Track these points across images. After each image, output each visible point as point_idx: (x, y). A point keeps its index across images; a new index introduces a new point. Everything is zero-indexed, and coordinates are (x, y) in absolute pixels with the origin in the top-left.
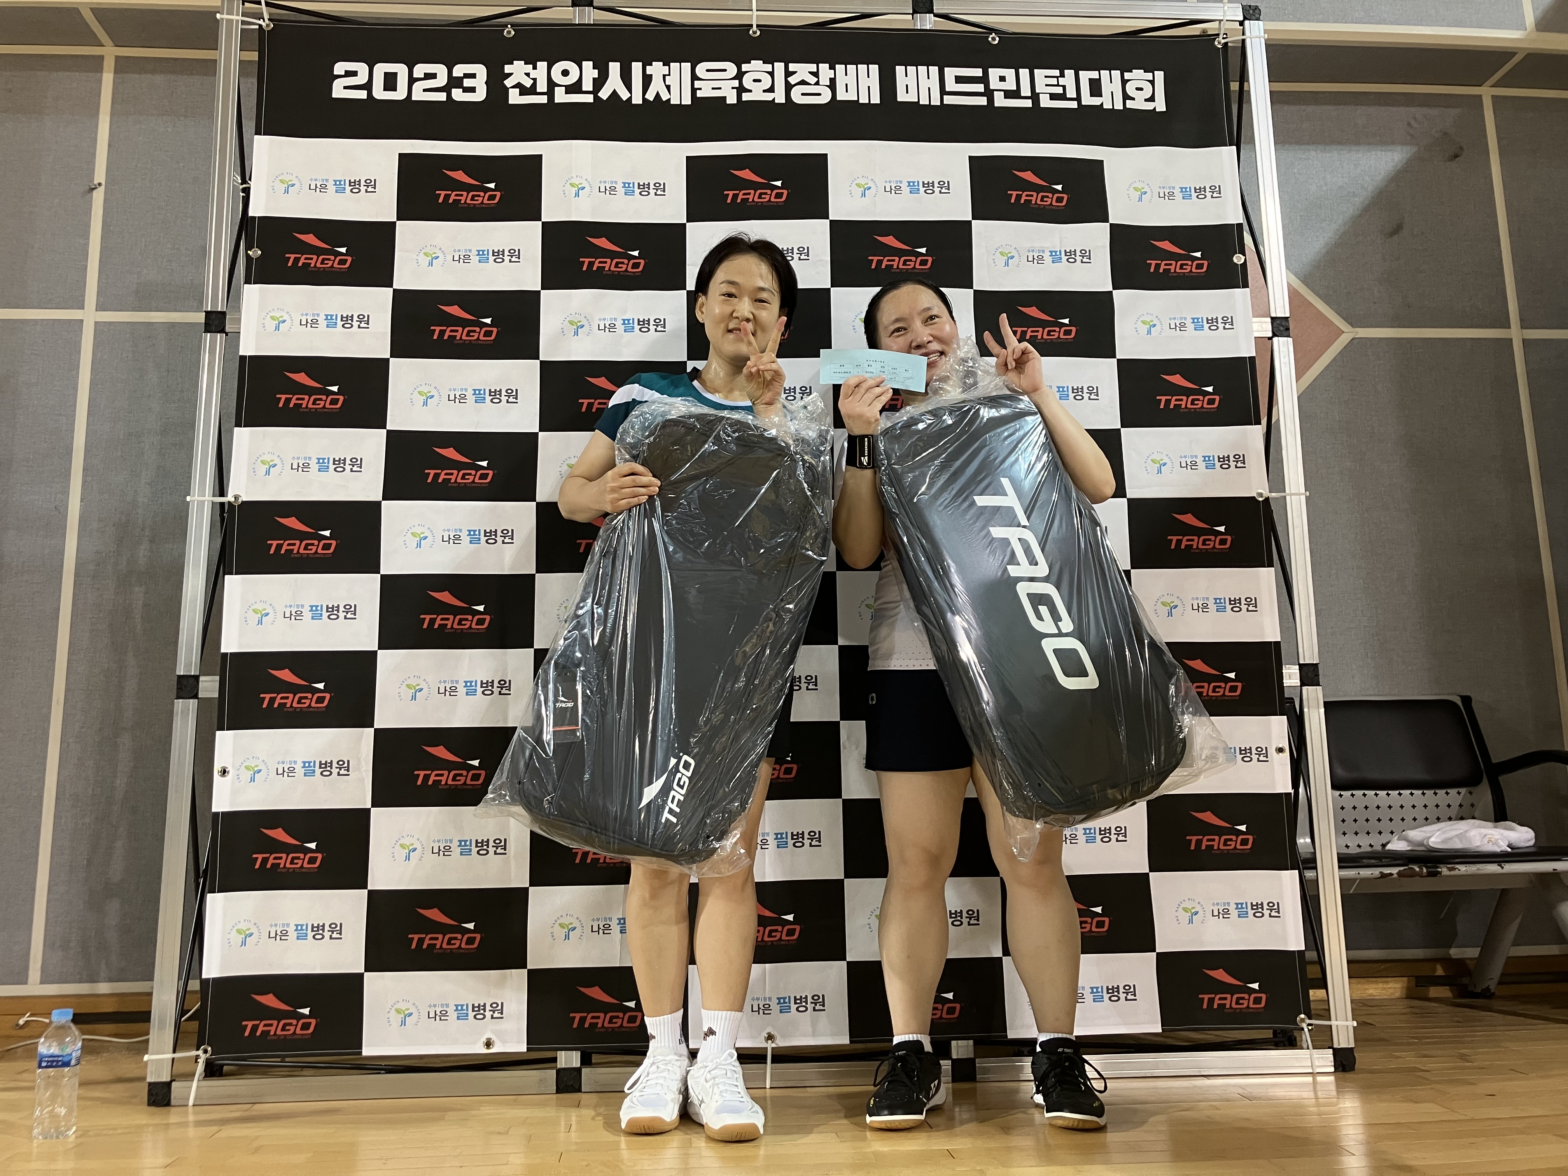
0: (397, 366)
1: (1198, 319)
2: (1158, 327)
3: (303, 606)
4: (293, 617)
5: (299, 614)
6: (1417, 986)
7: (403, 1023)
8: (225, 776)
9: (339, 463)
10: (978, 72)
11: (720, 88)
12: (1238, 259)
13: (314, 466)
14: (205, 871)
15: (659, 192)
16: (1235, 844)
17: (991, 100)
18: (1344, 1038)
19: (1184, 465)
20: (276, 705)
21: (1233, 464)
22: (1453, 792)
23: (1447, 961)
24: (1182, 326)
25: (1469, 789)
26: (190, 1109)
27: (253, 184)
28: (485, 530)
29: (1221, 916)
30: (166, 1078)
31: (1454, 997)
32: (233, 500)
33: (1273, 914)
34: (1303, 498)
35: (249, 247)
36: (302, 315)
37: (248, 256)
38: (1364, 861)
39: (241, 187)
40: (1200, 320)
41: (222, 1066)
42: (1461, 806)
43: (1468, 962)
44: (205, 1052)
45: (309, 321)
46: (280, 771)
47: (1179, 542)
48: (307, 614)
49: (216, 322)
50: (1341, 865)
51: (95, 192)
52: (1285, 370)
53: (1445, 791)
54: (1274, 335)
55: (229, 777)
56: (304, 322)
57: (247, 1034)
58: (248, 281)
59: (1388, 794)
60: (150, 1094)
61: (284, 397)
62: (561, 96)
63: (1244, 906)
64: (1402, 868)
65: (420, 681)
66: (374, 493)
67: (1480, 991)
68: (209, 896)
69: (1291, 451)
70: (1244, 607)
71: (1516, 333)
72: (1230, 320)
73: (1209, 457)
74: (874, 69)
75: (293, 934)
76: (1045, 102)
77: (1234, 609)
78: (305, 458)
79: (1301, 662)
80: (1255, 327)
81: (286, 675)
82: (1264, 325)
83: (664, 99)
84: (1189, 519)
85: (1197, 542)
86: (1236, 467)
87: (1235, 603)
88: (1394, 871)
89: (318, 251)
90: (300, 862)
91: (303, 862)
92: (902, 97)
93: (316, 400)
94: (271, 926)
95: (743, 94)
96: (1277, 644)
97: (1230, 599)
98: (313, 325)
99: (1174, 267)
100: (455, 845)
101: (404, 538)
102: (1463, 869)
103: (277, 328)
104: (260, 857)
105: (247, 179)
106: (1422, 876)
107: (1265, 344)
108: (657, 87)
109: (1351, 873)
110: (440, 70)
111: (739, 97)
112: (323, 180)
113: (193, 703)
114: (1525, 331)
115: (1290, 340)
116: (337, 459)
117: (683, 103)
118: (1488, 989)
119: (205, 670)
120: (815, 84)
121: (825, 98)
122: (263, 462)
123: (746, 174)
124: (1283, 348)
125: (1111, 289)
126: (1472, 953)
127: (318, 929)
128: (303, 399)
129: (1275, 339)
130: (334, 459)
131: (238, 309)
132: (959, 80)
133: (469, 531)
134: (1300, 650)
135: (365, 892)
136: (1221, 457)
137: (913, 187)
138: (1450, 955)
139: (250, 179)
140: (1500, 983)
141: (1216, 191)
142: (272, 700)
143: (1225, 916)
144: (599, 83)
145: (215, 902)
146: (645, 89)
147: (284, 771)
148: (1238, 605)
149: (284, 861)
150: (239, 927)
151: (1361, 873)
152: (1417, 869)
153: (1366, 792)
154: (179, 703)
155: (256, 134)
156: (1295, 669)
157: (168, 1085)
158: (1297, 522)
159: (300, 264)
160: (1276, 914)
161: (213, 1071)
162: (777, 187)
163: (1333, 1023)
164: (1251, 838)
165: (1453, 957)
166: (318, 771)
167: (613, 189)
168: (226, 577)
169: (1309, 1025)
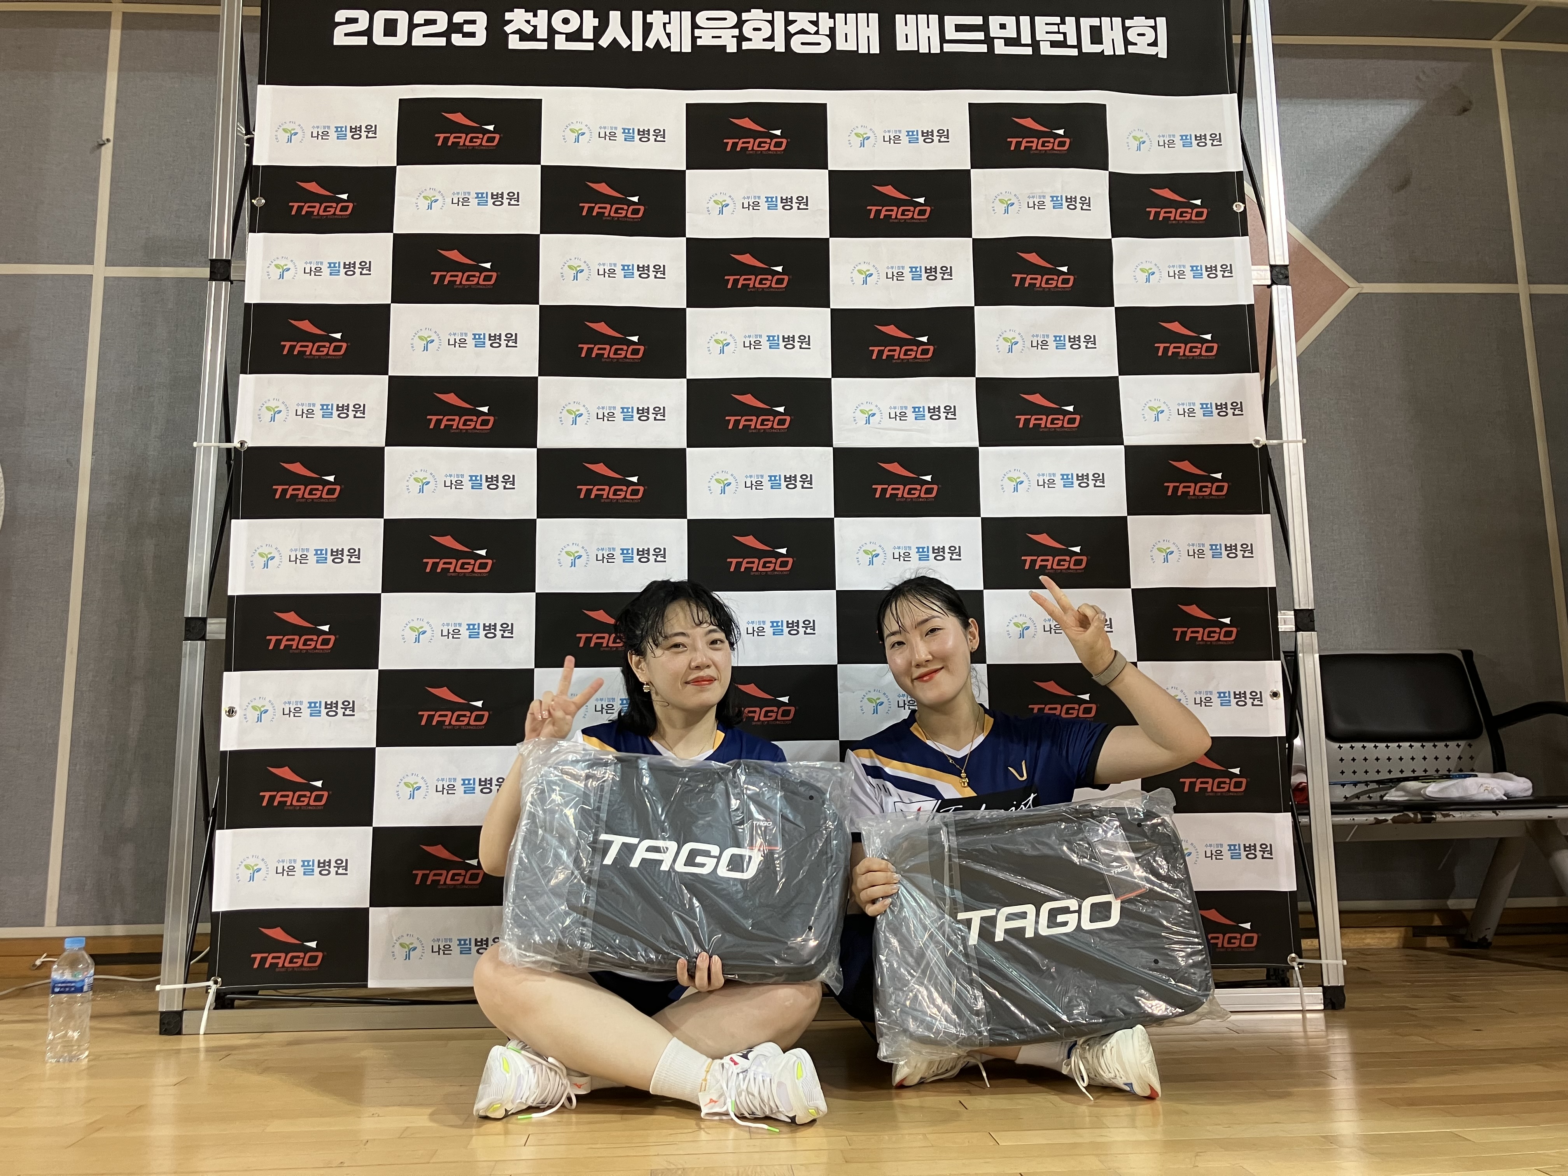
0: (399, 312)
1: (1197, 267)
2: (1157, 275)
3: (308, 550)
4: (298, 561)
5: (304, 558)
6: (1414, 936)
7: (408, 957)
8: (232, 716)
9: (343, 410)
10: (978, 20)
11: (720, 37)
12: (1238, 207)
13: (318, 413)
14: (214, 810)
15: (659, 138)
16: (1228, 786)
17: (991, 47)
18: (1334, 976)
19: (1181, 412)
20: (282, 647)
21: (1230, 411)
22: (1452, 744)
23: (1445, 912)
24: (1181, 274)
25: (1469, 741)
26: (201, 1037)
27: (257, 135)
28: (487, 476)
29: (1214, 857)
30: (177, 1007)
31: (1451, 947)
32: (239, 445)
33: (1266, 855)
34: (1300, 445)
35: (253, 196)
36: (306, 263)
37: (252, 204)
38: (1360, 807)
39: (246, 137)
40: (1199, 268)
41: (233, 1000)
42: (1460, 758)
43: (1465, 913)
44: (216, 982)
45: (313, 269)
46: (287, 712)
47: (1176, 489)
48: (312, 558)
49: (222, 271)
50: (1334, 811)
51: (103, 148)
52: (1284, 317)
53: (1444, 743)
54: (1273, 282)
55: (236, 717)
56: (308, 271)
57: (256, 966)
58: (252, 230)
59: (1387, 747)
60: (162, 1023)
61: (288, 344)
62: (561, 44)
63: (1237, 847)
64: (1396, 815)
65: (424, 624)
66: (378, 439)
67: (1476, 940)
68: (218, 833)
69: (1289, 399)
70: (1240, 553)
71: (1522, 289)
72: (1229, 268)
73: (1207, 404)
74: (874, 17)
75: (299, 870)
76: (1046, 50)
77: (1230, 555)
78: (309, 405)
79: (1297, 608)
80: (1254, 274)
81: (291, 617)
82: (1262, 273)
83: (664, 47)
84: (1186, 466)
85: (1193, 489)
86: (1234, 414)
87: (1231, 549)
88: (1389, 817)
89: (320, 199)
90: (306, 800)
91: (309, 800)
92: (901, 46)
93: (319, 347)
94: (279, 862)
95: (744, 43)
96: (1273, 590)
97: (1226, 545)
98: (317, 274)
99: (1174, 214)
100: (458, 784)
101: (407, 484)
102: (1458, 815)
103: (282, 276)
104: (267, 795)
105: (252, 130)
106: (1416, 823)
107: (1264, 293)
108: (657, 35)
109: (1346, 819)
110: (441, 17)
111: (739, 45)
112: (324, 127)
113: (200, 645)
114: (1531, 286)
115: (1289, 288)
116: (340, 405)
117: (683, 51)
118: (1484, 938)
119: (213, 612)
120: (815, 33)
121: (825, 47)
122: (268, 408)
123: (746, 123)
124: (1282, 295)
125: (1110, 237)
126: (1469, 904)
127: (324, 865)
128: (307, 346)
129: (1274, 287)
130: (338, 405)
131: (243, 257)
132: (959, 28)
133: (471, 476)
134: (1296, 596)
135: (370, 829)
136: (1219, 404)
137: (912, 137)
138: (1447, 905)
139: (254, 130)
140: (1496, 934)
141: (1216, 139)
142: (278, 642)
143: (1218, 857)
144: (599, 32)
145: (224, 838)
146: (645, 38)
147: (290, 711)
148: (1234, 551)
149: (291, 799)
150: (247, 862)
151: (1356, 819)
152: (1412, 816)
153: (1365, 744)
154: (187, 645)
155: (259, 83)
156: (1291, 615)
157: (179, 1014)
158: (1294, 469)
159: (303, 213)
160: (1269, 856)
161: (222, 1002)
162: (776, 136)
163: (1323, 961)
164: (1244, 781)
165: (1451, 908)
166: (324, 711)
167: (612, 136)
168: (233, 521)
169: (1300, 964)
